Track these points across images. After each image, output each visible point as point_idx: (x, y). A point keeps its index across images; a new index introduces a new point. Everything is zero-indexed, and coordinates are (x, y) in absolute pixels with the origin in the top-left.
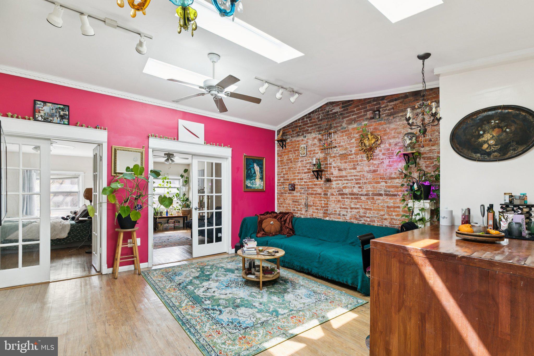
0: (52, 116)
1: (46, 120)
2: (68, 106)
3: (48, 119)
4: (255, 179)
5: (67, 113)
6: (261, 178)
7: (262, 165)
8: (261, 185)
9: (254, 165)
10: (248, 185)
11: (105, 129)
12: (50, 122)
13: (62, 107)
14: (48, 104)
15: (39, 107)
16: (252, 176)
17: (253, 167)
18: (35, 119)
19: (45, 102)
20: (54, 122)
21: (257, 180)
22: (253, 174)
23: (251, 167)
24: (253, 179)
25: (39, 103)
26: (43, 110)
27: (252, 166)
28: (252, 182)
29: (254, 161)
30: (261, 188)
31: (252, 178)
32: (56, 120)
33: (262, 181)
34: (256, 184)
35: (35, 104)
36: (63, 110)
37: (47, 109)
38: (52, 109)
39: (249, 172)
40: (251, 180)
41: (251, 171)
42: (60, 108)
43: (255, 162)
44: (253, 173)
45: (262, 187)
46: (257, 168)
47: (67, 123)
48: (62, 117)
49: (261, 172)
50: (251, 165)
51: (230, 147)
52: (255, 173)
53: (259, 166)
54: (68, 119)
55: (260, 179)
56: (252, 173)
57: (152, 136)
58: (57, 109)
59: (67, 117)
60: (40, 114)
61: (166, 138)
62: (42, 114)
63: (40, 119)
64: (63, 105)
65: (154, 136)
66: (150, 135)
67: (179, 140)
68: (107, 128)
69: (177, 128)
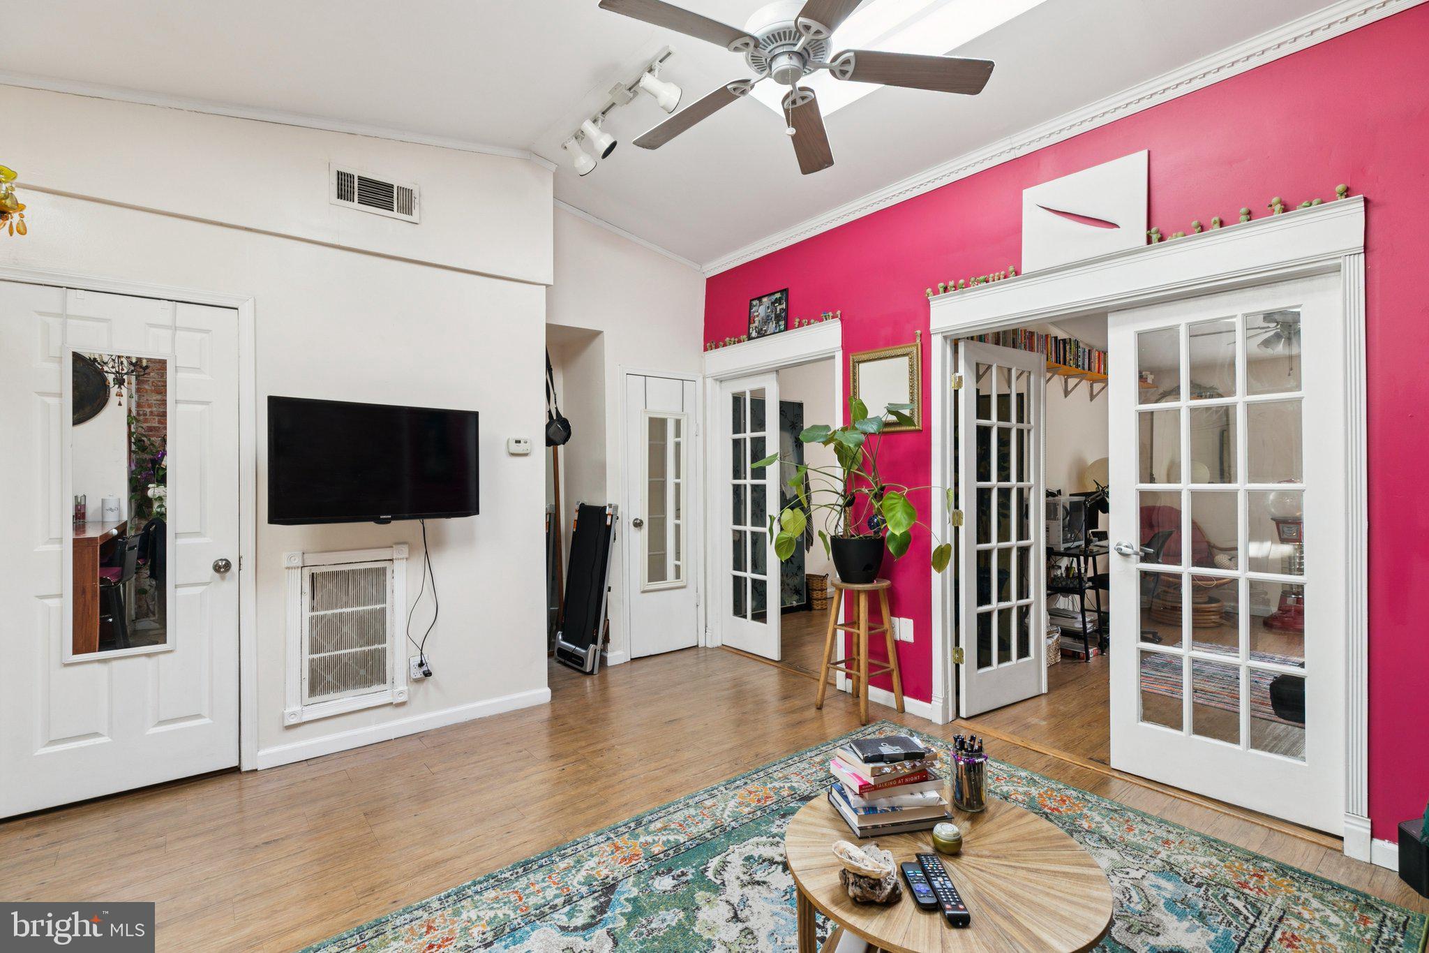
0: (766, 321)
1: (761, 334)
2: (786, 290)
3: (762, 329)
5: (784, 305)
11: (837, 317)
12: (764, 336)
13: (778, 295)
14: (765, 300)
15: (754, 312)
18: (750, 338)
19: (760, 299)
20: (768, 333)
25: (754, 303)
26: (758, 316)
32: (772, 326)
35: (751, 306)
36: (779, 301)
37: (761, 310)
38: (768, 307)
42: (776, 301)
47: (782, 327)
48: (778, 318)
54: (786, 319)
57: (936, 292)
58: (773, 303)
59: (783, 314)
60: (754, 325)
61: (979, 282)
62: (756, 324)
63: (754, 334)
64: (780, 291)
65: (941, 290)
66: (929, 290)
67: (1024, 270)
68: (839, 313)
69: (1017, 230)
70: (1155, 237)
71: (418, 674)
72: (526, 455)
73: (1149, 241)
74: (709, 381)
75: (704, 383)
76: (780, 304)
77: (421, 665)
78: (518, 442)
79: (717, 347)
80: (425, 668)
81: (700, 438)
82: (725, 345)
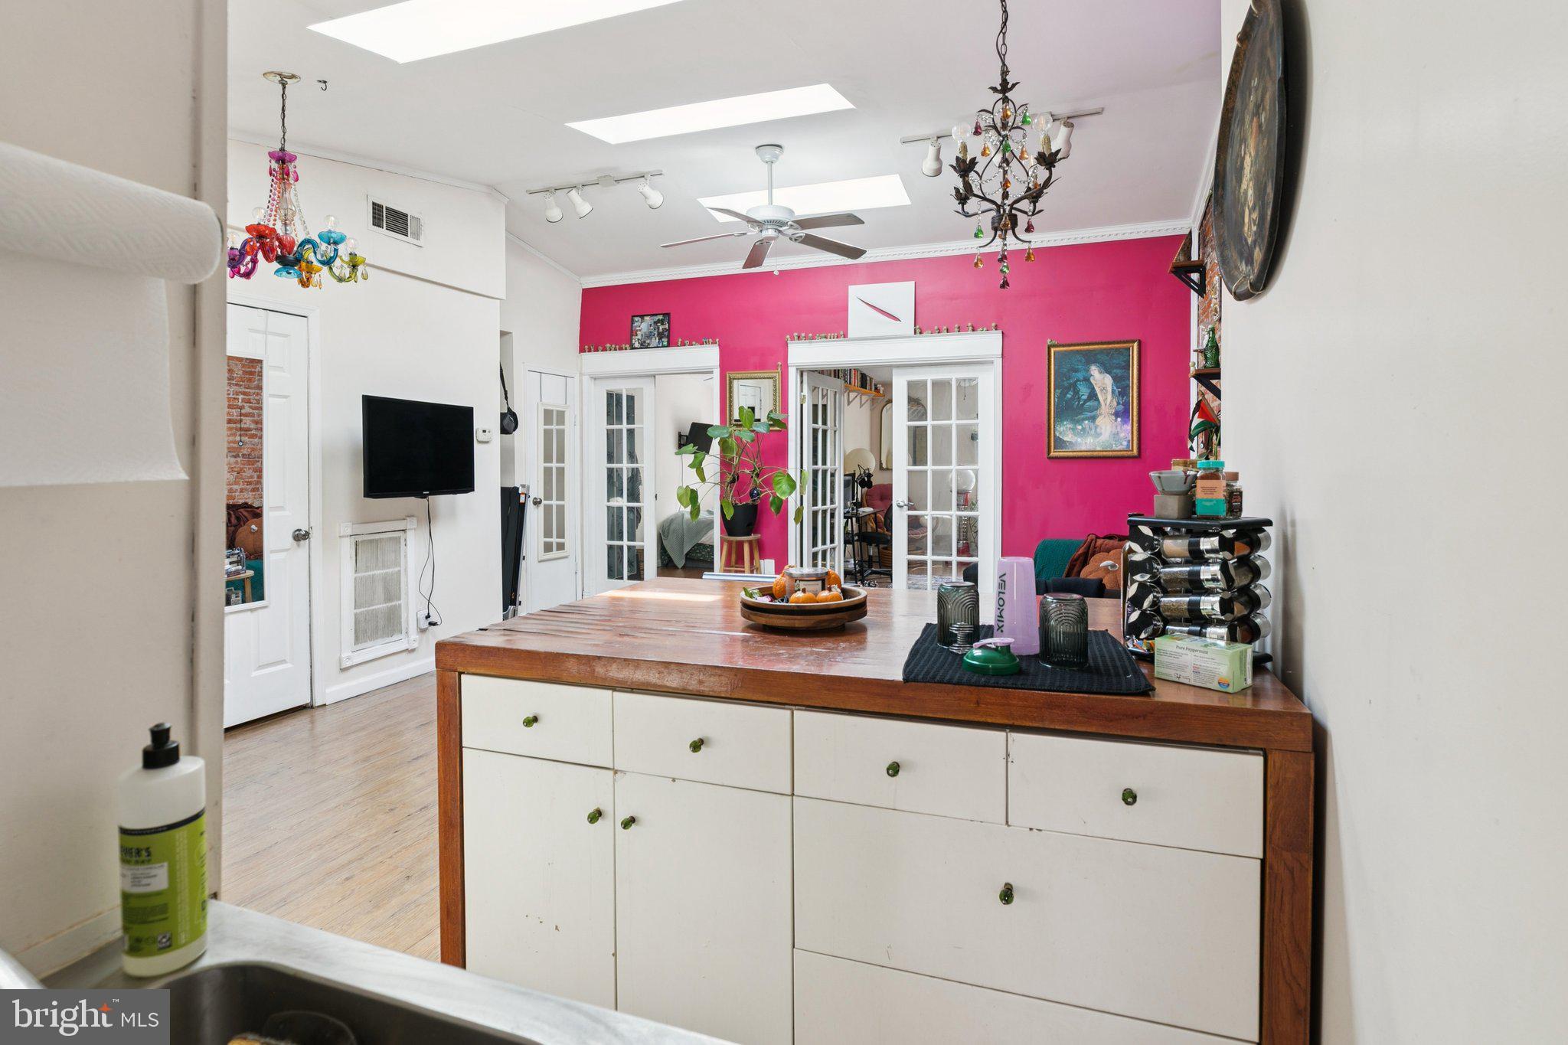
0: (650, 336)
1: (644, 346)
2: (668, 314)
3: (645, 342)
4: (1093, 419)
5: (667, 327)
6: (1122, 414)
7: (1127, 367)
8: (1122, 435)
9: (1088, 370)
10: (1065, 439)
11: (716, 343)
12: (648, 347)
13: (661, 317)
14: (647, 318)
15: (636, 327)
16: (1081, 409)
17: (1087, 380)
18: (633, 348)
19: (642, 317)
20: (651, 346)
21: (1099, 421)
22: (1086, 401)
23: (1078, 380)
24: (1088, 419)
25: (636, 319)
26: (640, 330)
27: (1080, 376)
28: (1080, 427)
29: (1090, 358)
30: (1120, 448)
31: (1080, 414)
32: (655, 341)
33: (1125, 422)
34: (1098, 435)
35: (633, 322)
36: (662, 322)
37: (643, 326)
38: (651, 325)
39: (1069, 396)
40: (1079, 422)
41: (1076, 392)
42: (658, 321)
43: (1095, 362)
44: (1085, 397)
45: (1125, 443)
46: (1102, 380)
47: (665, 343)
48: (661, 336)
49: (1122, 391)
50: (1076, 371)
51: (996, 328)
52: (1093, 396)
53: (1109, 373)
54: (668, 337)
55: (1117, 414)
56: (1079, 398)
57: (792, 339)
58: (656, 323)
59: (666, 333)
60: (637, 337)
61: (822, 337)
62: (639, 337)
63: (637, 345)
64: (664, 314)
65: (796, 338)
66: (788, 337)
67: (850, 335)
68: (717, 340)
69: (845, 309)
70: (918, 331)
71: (424, 624)
72: (487, 442)
73: (915, 333)
74: (586, 379)
75: (581, 381)
76: (662, 324)
77: (428, 617)
78: (484, 431)
79: (596, 350)
80: (430, 620)
81: (578, 427)
82: (604, 350)
